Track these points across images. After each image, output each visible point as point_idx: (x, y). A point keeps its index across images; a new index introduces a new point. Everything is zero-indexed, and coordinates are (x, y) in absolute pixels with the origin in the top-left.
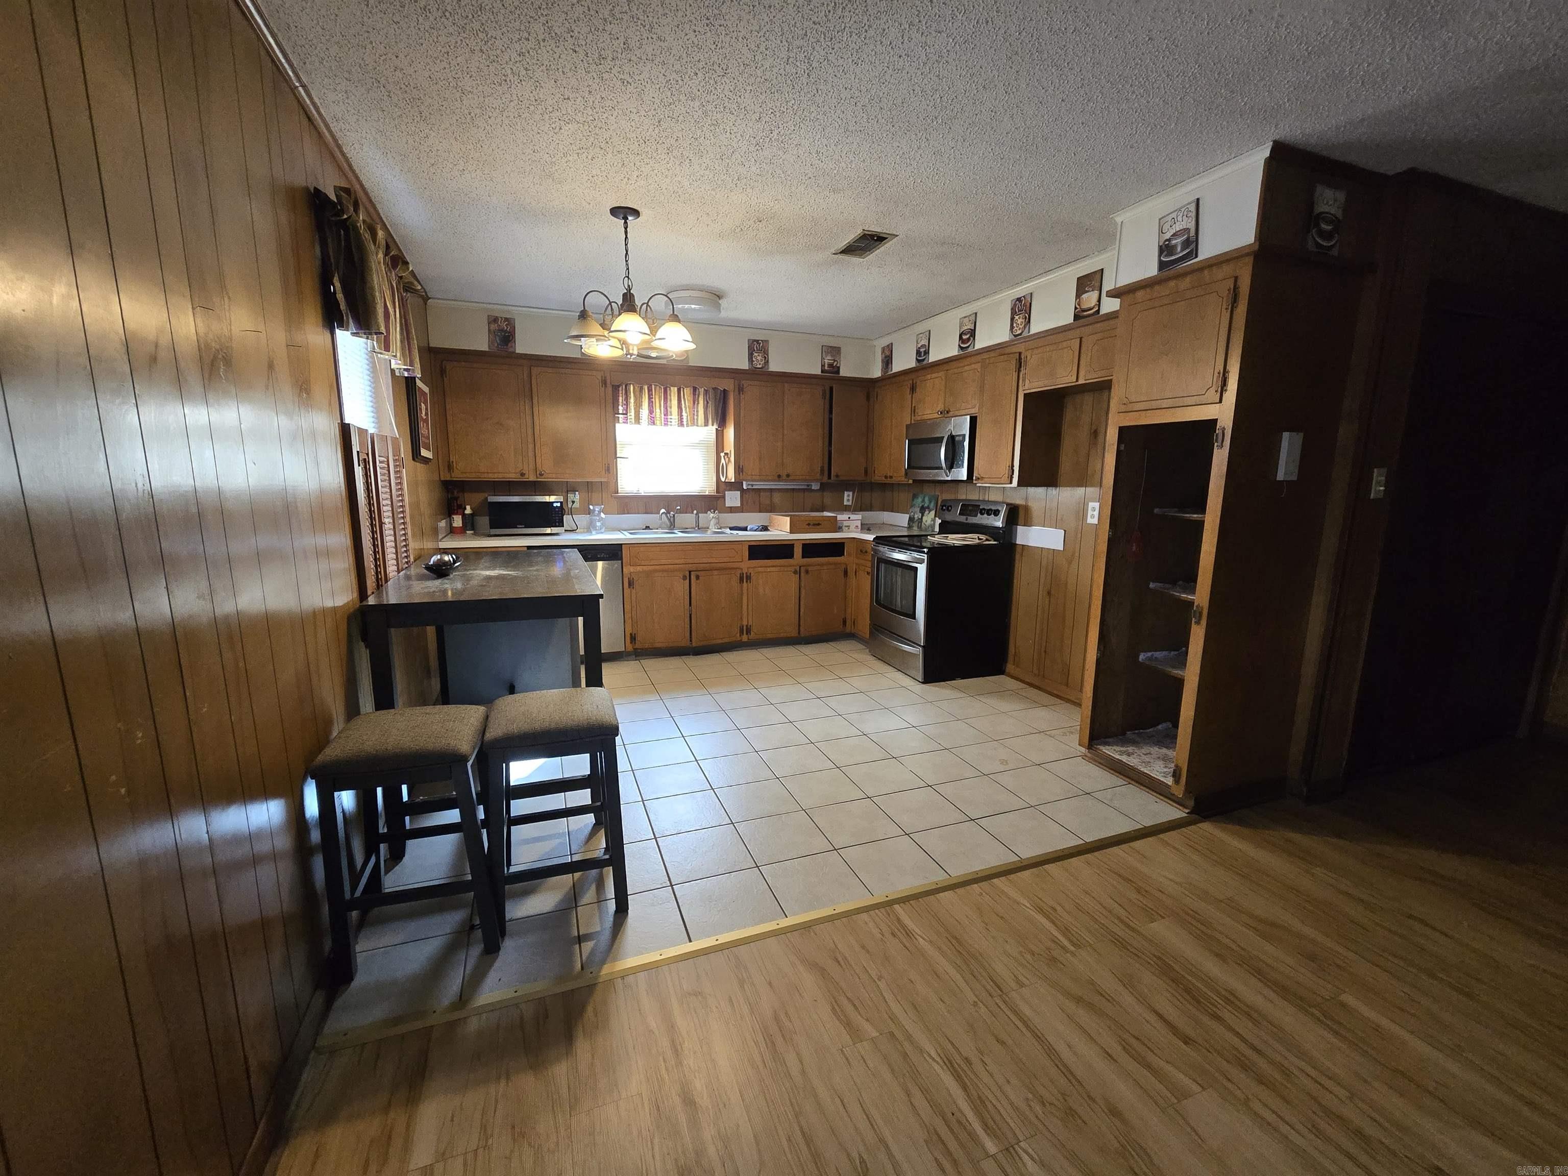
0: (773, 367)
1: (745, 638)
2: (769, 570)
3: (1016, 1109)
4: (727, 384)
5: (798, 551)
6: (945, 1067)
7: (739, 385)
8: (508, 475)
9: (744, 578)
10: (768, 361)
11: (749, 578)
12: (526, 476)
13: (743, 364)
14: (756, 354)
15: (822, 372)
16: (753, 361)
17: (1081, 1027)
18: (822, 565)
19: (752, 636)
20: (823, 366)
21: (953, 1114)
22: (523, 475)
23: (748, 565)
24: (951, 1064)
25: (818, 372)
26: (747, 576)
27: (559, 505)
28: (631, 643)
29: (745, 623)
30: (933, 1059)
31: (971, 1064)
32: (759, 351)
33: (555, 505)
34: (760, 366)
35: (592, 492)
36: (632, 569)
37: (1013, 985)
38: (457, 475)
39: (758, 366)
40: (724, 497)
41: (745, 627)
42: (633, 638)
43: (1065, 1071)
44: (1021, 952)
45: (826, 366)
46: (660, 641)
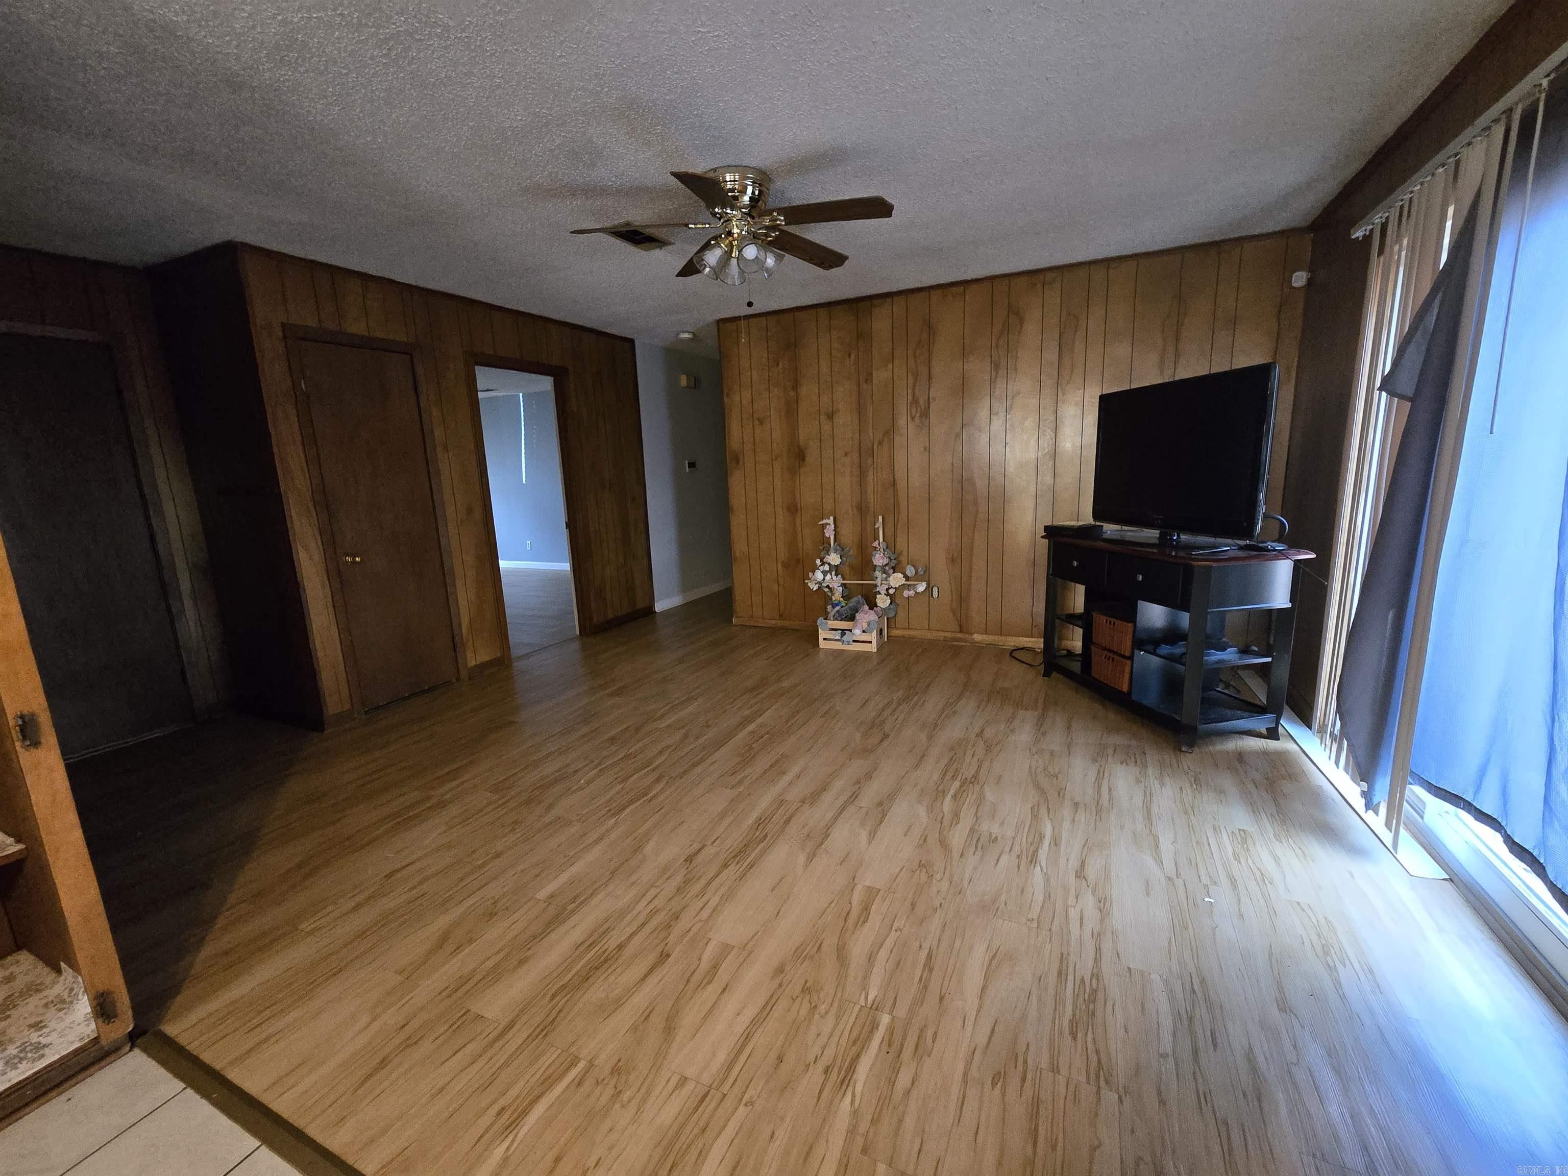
3: (838, 1018)
6: (852, 1081)
17: (705, 1018)
21: (888, 1053)
24: (844, 1080)
30: (853, 1096)
31: (828, 1067)
37: (690, 1086)
43: (768, 1008)
44: (623, 1106)
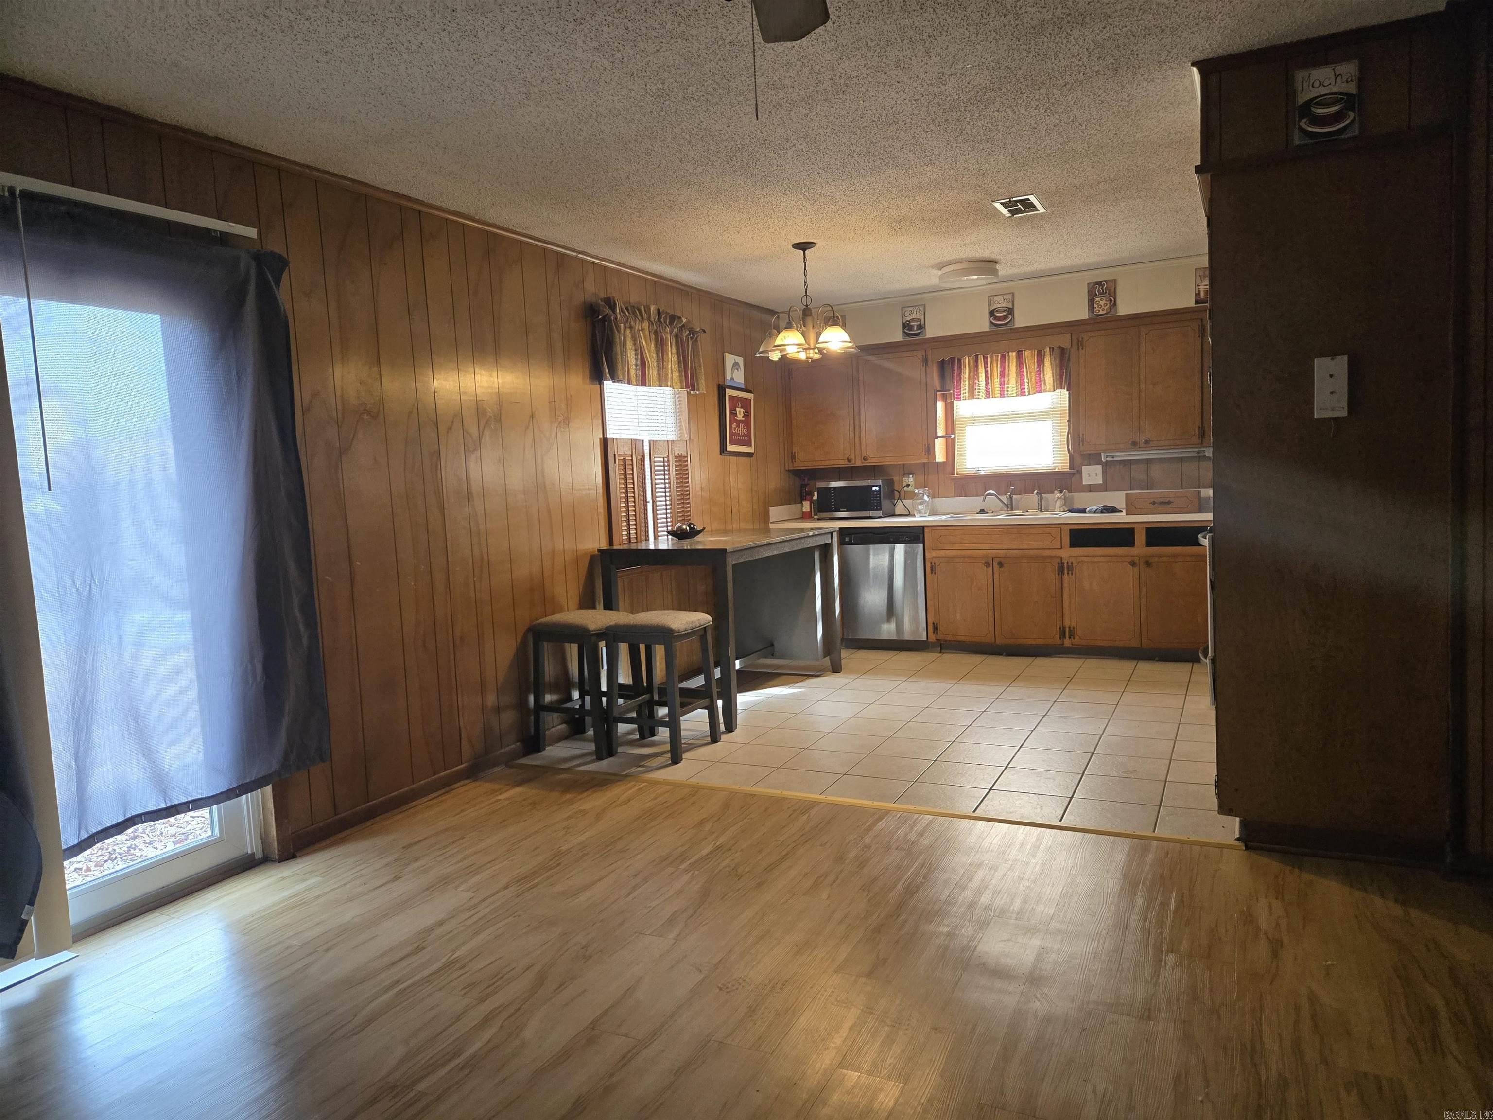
0: (1124, 309)
1: (1067, 642)
2: (1096, 560)
4: (1065, 341)
5: (1140, 538)
7: (1078, 339)
8: (836, 462)
9: (1062, 568)
10: (1115, 304)
11: (1070, 568)
12: (853, 462)
13: (1082, 313)
14: (1097, 299)
15: (1196, 302)
16: (1093, 308)
18: (1175, 556)
19: (1077, 640)
20: (1198, 294)
22: (849, 461)
23: (1069, 554)
25: (1192, 303)
26: (1068, 567)
27: (877, 488)
28: (934, 633)
29: (1067, 623)
32: (1102, 294)
33: (874, 488)
34: (1104, 312)
35: (928, 475)
36: (935, 554)
38: (799, 465)
39: (1101, 312)
40: (1080, 472)
41: (1067, 629)
42: (936, 628)
45: (1202, 293)
46: (963, 634)
